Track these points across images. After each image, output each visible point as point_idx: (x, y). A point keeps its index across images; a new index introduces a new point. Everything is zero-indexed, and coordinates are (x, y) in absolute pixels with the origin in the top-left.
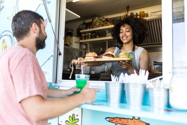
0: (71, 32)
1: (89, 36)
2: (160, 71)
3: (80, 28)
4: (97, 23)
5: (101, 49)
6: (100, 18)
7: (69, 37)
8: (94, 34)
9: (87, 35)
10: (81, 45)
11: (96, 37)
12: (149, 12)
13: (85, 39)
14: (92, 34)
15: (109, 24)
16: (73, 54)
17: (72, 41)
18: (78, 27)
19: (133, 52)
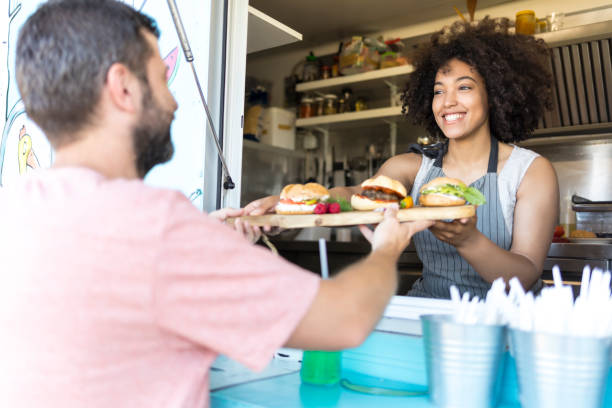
0: (263, 90)
1: (330, 105)
2: (599, 236)
3: (296, 76)
4: (356, 59)
5: (372, 149)
6: (368, 40)
7: (258, 110)
8: (347, 95)
9: (320, 99)
10: (300, 136)
11: (353, 109)
12: (553, 15)
13: (314, 114)
14: (340, 99)
15: (399, 60)
16: (273, 168)
17: (269, 123)
18: (288, 73)
19: (492, 174)
